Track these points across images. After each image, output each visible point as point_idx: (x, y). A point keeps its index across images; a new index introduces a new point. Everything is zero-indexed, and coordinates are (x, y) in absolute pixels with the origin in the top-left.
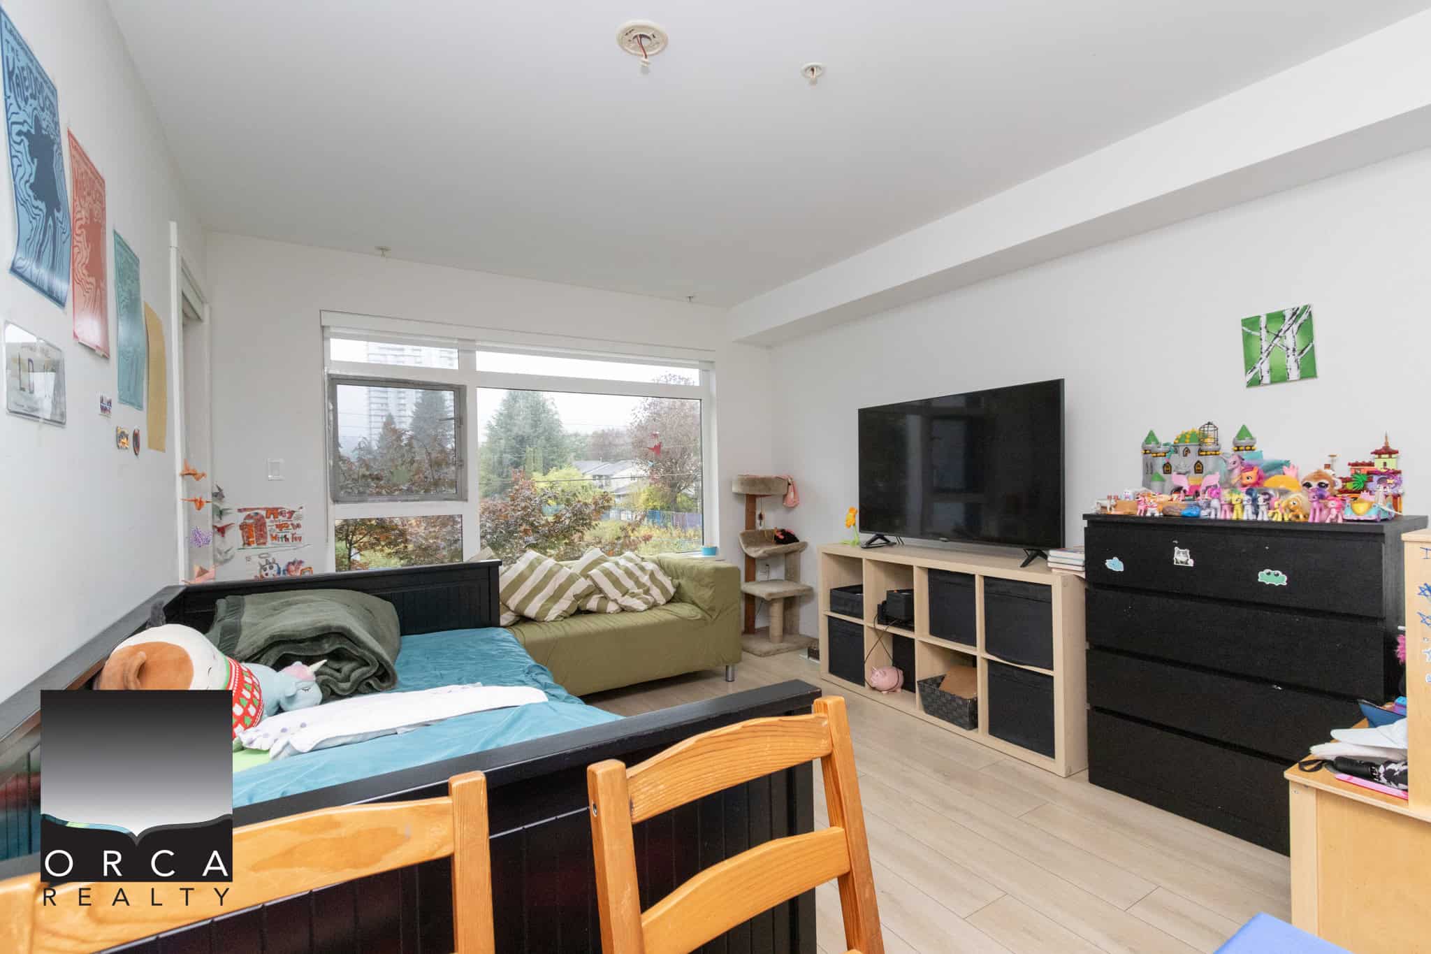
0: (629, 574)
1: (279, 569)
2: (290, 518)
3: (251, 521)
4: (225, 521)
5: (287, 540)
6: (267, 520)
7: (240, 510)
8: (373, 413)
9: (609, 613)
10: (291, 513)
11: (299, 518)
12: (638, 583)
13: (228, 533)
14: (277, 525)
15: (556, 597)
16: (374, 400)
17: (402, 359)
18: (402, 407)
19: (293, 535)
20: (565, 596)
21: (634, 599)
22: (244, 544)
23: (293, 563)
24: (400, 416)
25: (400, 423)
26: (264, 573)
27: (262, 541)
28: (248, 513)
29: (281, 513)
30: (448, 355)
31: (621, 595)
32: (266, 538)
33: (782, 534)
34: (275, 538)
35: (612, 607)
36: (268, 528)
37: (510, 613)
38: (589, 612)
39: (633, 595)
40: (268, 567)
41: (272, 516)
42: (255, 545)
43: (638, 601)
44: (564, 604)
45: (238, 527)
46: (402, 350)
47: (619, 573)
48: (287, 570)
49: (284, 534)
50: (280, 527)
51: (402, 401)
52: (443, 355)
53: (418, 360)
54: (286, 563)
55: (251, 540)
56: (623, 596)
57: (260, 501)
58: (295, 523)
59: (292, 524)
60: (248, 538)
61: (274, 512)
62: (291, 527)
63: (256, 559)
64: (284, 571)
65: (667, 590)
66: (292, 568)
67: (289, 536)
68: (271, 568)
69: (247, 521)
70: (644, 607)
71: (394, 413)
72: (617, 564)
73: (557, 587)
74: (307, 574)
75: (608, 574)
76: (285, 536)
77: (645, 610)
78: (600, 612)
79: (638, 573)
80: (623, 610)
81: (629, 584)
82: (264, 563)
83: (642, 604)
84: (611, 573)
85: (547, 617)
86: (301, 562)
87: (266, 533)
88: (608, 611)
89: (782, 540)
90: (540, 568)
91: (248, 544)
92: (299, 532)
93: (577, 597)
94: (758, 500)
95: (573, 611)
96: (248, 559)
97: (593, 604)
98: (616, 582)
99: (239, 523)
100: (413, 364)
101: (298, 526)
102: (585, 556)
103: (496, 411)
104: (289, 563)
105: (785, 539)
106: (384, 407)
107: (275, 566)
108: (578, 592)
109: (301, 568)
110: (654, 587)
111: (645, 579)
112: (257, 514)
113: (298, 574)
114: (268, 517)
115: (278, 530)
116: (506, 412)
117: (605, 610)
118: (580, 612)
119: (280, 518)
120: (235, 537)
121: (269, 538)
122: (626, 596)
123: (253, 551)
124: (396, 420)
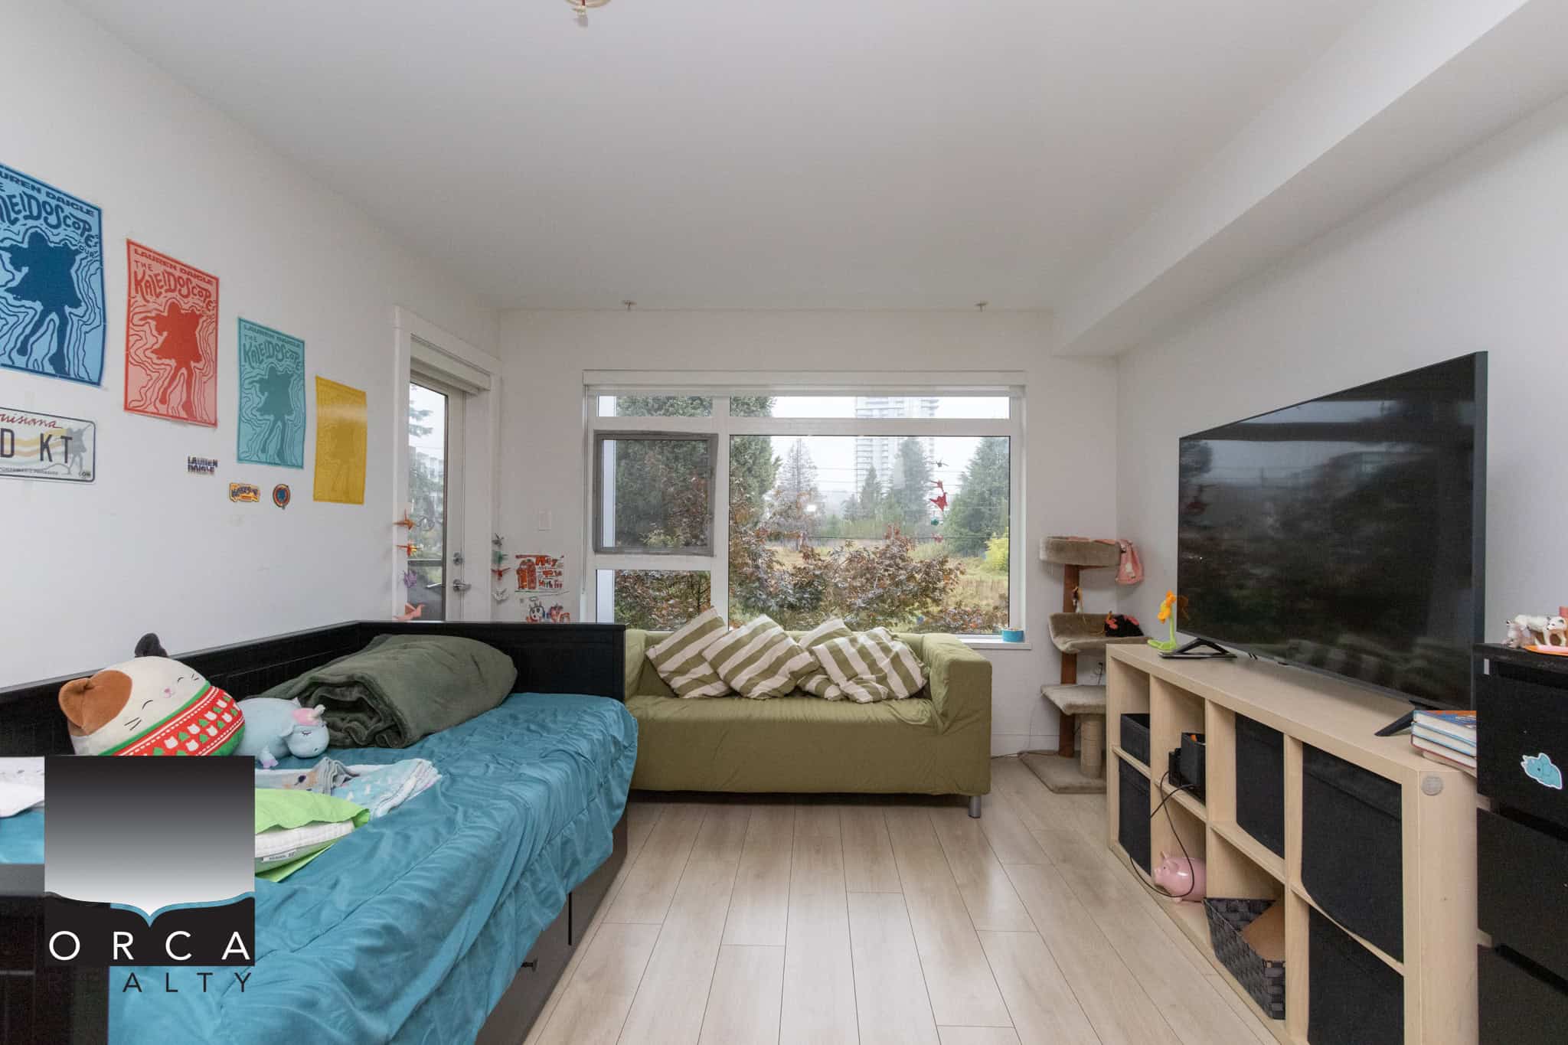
0: (864, 653)
1: (544, 612)
2: (553, 565)
3: (525, 567)
4: (503, 566)
5: (551, 586)
6: (536, 567)
7: (517, 557)
8: (859, 466)
9: (827, 699)
10: (555, 561)
11: (561, 566)
12: (873, 666)
13: (505, 577)
14: (544, 572)
15: (771, 671)
16: (860, 454)
17: (885, 412)
18: (885, 460)
19: (556, 581)
20: (781, 671)
21: (859, 686)
22: (519, 587)
23: (555, 608)
24: (883, 469)
25: (882, 475)
26: (533, 615)
27: (532, 585)
28: (523, 559)
29: (547, 562)
30: (929, 405)
31: (846, 679)
32: (536, 583)
33: (1116, 623)
34: (542, 583)
35: (831, 692)
36: (537, 574)
37: (720, 682)
38: (807, 694)
39: (861, 682)
40: (535, 609)
41: (540, 563)
42: (527, 589)
43: (863, 690)
44: (778, 681)
45: (515, 573)
46: (887, 403)
47: (850, 651)
48: (550, 615)
49: (548, 580)
50: (546, 573)
51: (885, 454)
52: (923, 405)
53: (901, 412)
54: (549, 607)
55: (525, 583)
56: (848, 680)
57: (532, 550)
58: (558, 570)
59: (555, 572)
60: (523, 582)
61: (542, 560)
62: (554, 574)
63: (527, 602)
64: (548, 614)
65: (913, 680)
66: (554, 612)
67: (553, 582)
68: (538, 610)
69: (522, 567)
70: (870, 698)
71: (877, 466)
72: (853, 641)
73: (774, 659)
74: (566, 621)
75: (836, 653)
76: (550, 582)
77: (868, 703)
78: (817, 696)
79: (878, 654)
80: (847, 698)
81: (860, 667)
82: (533, 605)
83: (867, 694)
84: (840, 650)
85: (752, 694)
86: (561, 608)
87: (535, 579)
88: (825, 697)
89: (1113, 630)
90: (763, 635)
91: (522, 587)
92: (560, 578)
93: (794, 675)
94: (1082, 573)
95: (788, 690)
96: (522, 601)
97: (812, 685)
98: (843, 663)
99: (517, 568)
100: (896, 416)
101: (560, 574)
102: (820, 627)
103: (971, 460)
104: (552, 608)
105: (1118, 629)
106: (869, 461)
107: (541, 609)
108: (796, 669)
109: (562, 613)
110: (895, 674)
111: (884, 663)
112: (529, 560)
113: (558, 620)
114: (537, 564)
115: (544, 576)
116: (980, 461)
117: (823, 695)
118: (798, 692)
119: (546, 565)
120: (511, 581)
121: (538, 584)
122: (851, 682)
123: (526, 594)
124: (878, 473)
